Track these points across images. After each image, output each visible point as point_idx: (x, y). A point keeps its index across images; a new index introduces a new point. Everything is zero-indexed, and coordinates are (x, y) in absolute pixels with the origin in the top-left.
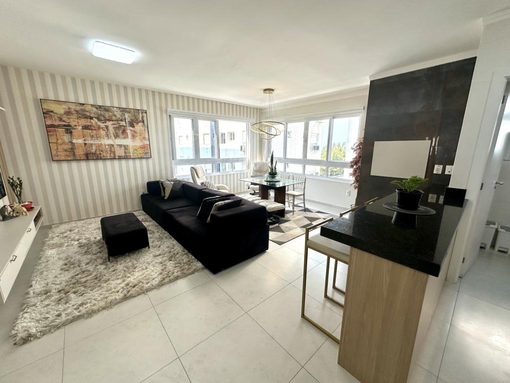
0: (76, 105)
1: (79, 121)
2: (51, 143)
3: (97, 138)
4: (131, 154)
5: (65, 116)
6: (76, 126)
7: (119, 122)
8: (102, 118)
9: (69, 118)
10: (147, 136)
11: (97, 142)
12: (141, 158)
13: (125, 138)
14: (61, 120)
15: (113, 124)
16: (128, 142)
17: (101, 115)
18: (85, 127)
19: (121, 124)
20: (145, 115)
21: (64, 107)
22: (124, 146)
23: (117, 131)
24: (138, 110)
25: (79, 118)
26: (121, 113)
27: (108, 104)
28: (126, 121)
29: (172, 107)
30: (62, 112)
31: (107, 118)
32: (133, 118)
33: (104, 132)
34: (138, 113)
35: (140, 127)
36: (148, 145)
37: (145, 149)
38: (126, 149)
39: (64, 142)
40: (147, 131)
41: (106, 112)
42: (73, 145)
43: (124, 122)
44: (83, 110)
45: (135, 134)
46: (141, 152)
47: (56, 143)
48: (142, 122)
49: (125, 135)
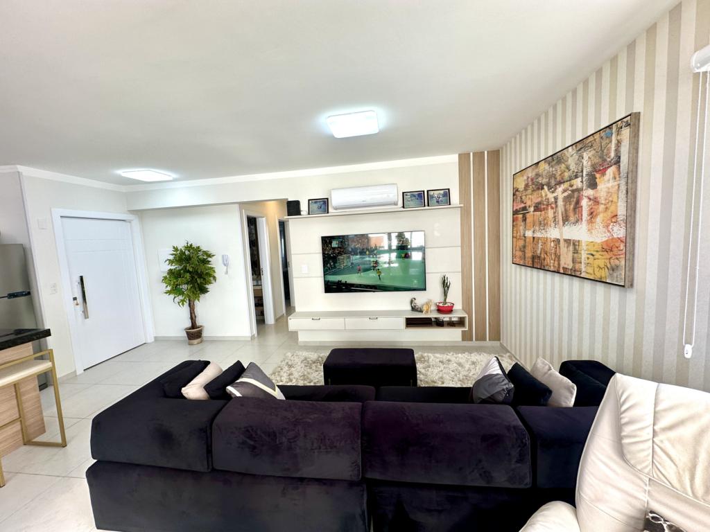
0: (533, 169)
1: (533, 197)
2: (514, 237)
5: (524, 193)
7: (572, 181)
8: (553, 183)
9: (526, 196)
11: (543, 234)
13: (577, 221)
14: (521, 200)
15: (564, 191)
16: (582, 232)
17: (552, 175)
18: (536, 207)
19: (575, 187)
21: (525, 178)
23: (568, 206)
24: (611, 126)
25: (533, 191)
26: (577, 157)
28: (582, 176)
30: (523, 186)
32: (597, 160)
33: (552, 211)
34: (609, 137)
35: (609, 180)
36: (621, 241)
37: (611, 254)
38: (576, 251)
39: (520, 236)
40: (625, 192)
41: (558, 167)
42: (525, 241)
43: (580, 179)
44: (538, 175)
45: (596, 207)
46: (601, 263)
47: (516, 238)
48: (615, 164)
49: (577, 216)
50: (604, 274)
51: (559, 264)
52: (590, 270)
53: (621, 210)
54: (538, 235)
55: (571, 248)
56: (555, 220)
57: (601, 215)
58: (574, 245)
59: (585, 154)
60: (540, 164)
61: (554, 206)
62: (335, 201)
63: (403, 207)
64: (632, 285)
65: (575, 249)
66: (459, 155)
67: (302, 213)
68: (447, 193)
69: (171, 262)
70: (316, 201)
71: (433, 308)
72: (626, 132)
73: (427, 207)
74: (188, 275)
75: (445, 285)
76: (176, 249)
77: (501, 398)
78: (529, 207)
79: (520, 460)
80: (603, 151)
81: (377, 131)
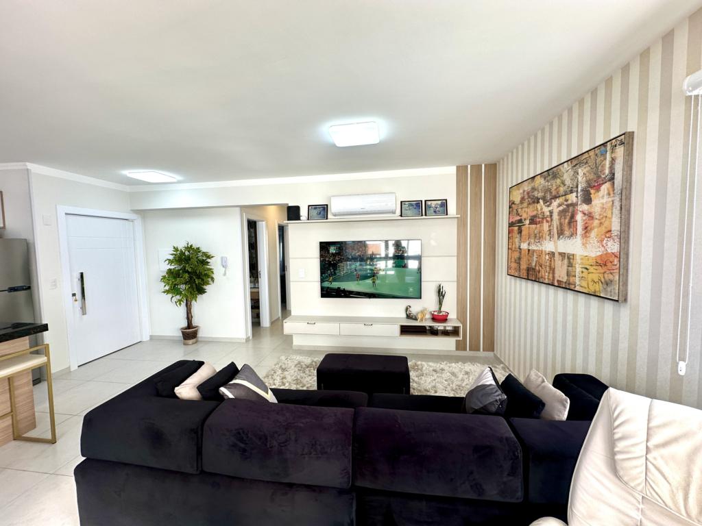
0: (529, 183)
1: (529, 210)
3: (540, 238)
4: (578, 283)
5: (520, 206)
7: (567, 196)
8: (548, 197)
9: (522, 209)
11: (539, 247)
13: (572, 235)
14: (517, 213)
15: (560, 205)
16: (578, 247)
17: (547, 190)
18: (533, 220)
19: (569, 202)
21: (521, 191)
23: (562, 220)
24: (606, 144)
25: (529, 204)
26: (572, 173)
28: (577, 191)
30: (519, 199)
31: (554, 193)
33: (547, 224)
34: (604, 154)
35: (603, 197)
36: (616, 256)
37: (605, 269)
38: (570, 265)
39: (515, 248)
40: (619, 208)
41: (553, 182)
42: (520, 253)
43: (574, 194)
44: (534, 189)
45: (591, 222)
46: (595, 277)
47: (512, 250)
48: (610, 180)
49: (572, 230)
50: (598, 288)
51: (554, 277)
52: (584, 284)
53: (616, 226)
54: (533, 247)
55: (566, 261)
56: (550, 233)
57: (596, 230)
58: (569, 258)
59: (580, 171)
60: (536, 178)
61: (549, 219)
62: (334, 208)
63: (401, 216)
64: (626, 300)
65: (569, 262)
66: (457, 167)
67: (301, 218)
68: (444, 204)
69: (170, 262)
70: (315, 207)
71: (428, 316)
72: (620, 151)
73: (424, 217)
74: (186, 276)
75: (441, 294)
76: (176, 249)
77: (493, 409)
78: (525, 219)
79: (513, 472)
80: (597, 168)
81: (376, 141)
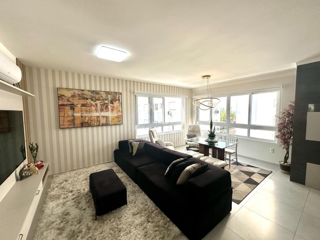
0: (79, 91)
1: (80, 101)
2: (61, 116)
3: (90, 112)
4: (110, 122)
5: (71, 98)
6: (77, 104)
7: (104, 101)
8: (94, 99)
9: (74, 100)
10: (121, 110)
11: (90, 115)
12: (116, 124)
13: (107, 111)
14: (68, 101)
15: (100, 103)
16: (109, 114)
17: (93, 97)
18: (83, 105)
19: (105, 102)
20: (120, 95)
21: (71, 92)
22: (106, 117)
23: (103, 107)
24: (117, 93)
25: (80, 99)
26: (106, 95)
27: (98, 89)
28: (108, 100)
29: (137, 90)
30: (70, 95)
31: (97, 98)
32: (113, 98)
33: (94, 108)
35: (117, 103)
36: (121, 116)
37: (119, 118)
38: (107, 119)
39: (68, 116)
40: (121, 106)
41: (96, 95)
42: (74, 118)
44: (83, 94)
45: (114, 108)
46: (116, 120)
47: (63, 116)
48: (118, 100)
51: (100, 123)
52: (112, 123)
56: (96, 110)
59: (109, 96)
60: (84, 91)
61: (95, 106)
80: (115, 97)
